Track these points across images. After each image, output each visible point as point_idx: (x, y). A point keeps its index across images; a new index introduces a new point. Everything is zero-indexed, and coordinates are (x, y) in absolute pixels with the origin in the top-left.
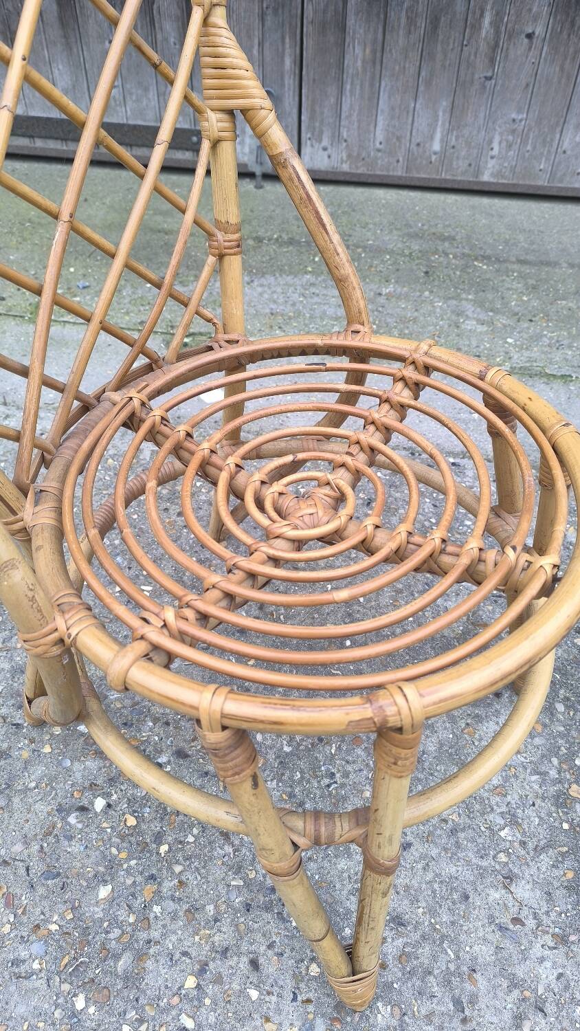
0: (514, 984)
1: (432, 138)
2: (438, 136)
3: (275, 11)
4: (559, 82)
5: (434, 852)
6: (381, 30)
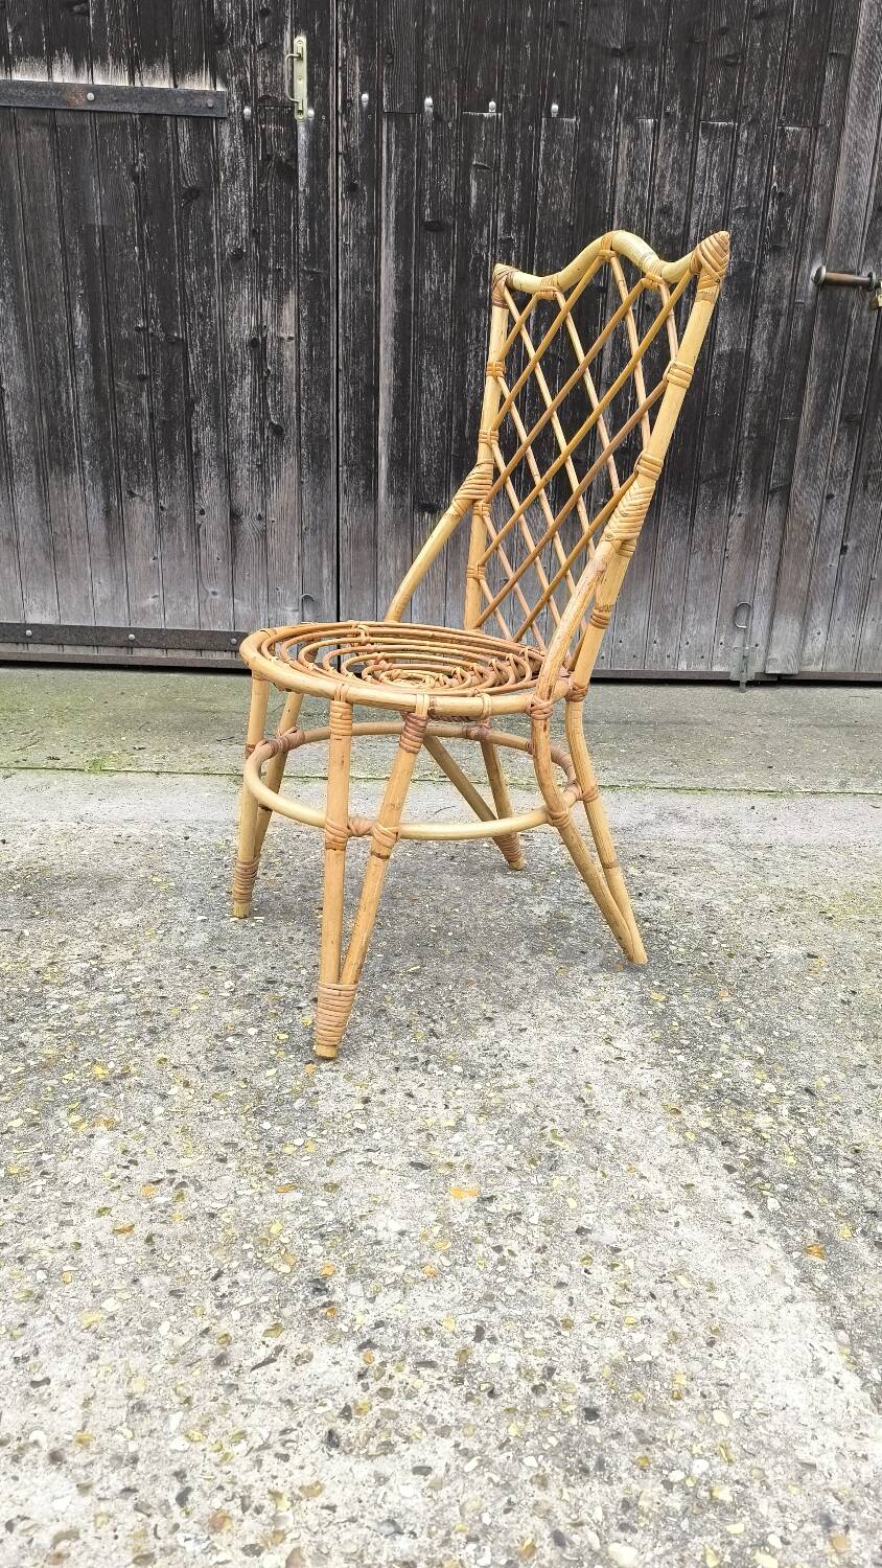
0: (621, 1087)
3: (314, 532)
5: (546, 1031)
6: (409, 546)
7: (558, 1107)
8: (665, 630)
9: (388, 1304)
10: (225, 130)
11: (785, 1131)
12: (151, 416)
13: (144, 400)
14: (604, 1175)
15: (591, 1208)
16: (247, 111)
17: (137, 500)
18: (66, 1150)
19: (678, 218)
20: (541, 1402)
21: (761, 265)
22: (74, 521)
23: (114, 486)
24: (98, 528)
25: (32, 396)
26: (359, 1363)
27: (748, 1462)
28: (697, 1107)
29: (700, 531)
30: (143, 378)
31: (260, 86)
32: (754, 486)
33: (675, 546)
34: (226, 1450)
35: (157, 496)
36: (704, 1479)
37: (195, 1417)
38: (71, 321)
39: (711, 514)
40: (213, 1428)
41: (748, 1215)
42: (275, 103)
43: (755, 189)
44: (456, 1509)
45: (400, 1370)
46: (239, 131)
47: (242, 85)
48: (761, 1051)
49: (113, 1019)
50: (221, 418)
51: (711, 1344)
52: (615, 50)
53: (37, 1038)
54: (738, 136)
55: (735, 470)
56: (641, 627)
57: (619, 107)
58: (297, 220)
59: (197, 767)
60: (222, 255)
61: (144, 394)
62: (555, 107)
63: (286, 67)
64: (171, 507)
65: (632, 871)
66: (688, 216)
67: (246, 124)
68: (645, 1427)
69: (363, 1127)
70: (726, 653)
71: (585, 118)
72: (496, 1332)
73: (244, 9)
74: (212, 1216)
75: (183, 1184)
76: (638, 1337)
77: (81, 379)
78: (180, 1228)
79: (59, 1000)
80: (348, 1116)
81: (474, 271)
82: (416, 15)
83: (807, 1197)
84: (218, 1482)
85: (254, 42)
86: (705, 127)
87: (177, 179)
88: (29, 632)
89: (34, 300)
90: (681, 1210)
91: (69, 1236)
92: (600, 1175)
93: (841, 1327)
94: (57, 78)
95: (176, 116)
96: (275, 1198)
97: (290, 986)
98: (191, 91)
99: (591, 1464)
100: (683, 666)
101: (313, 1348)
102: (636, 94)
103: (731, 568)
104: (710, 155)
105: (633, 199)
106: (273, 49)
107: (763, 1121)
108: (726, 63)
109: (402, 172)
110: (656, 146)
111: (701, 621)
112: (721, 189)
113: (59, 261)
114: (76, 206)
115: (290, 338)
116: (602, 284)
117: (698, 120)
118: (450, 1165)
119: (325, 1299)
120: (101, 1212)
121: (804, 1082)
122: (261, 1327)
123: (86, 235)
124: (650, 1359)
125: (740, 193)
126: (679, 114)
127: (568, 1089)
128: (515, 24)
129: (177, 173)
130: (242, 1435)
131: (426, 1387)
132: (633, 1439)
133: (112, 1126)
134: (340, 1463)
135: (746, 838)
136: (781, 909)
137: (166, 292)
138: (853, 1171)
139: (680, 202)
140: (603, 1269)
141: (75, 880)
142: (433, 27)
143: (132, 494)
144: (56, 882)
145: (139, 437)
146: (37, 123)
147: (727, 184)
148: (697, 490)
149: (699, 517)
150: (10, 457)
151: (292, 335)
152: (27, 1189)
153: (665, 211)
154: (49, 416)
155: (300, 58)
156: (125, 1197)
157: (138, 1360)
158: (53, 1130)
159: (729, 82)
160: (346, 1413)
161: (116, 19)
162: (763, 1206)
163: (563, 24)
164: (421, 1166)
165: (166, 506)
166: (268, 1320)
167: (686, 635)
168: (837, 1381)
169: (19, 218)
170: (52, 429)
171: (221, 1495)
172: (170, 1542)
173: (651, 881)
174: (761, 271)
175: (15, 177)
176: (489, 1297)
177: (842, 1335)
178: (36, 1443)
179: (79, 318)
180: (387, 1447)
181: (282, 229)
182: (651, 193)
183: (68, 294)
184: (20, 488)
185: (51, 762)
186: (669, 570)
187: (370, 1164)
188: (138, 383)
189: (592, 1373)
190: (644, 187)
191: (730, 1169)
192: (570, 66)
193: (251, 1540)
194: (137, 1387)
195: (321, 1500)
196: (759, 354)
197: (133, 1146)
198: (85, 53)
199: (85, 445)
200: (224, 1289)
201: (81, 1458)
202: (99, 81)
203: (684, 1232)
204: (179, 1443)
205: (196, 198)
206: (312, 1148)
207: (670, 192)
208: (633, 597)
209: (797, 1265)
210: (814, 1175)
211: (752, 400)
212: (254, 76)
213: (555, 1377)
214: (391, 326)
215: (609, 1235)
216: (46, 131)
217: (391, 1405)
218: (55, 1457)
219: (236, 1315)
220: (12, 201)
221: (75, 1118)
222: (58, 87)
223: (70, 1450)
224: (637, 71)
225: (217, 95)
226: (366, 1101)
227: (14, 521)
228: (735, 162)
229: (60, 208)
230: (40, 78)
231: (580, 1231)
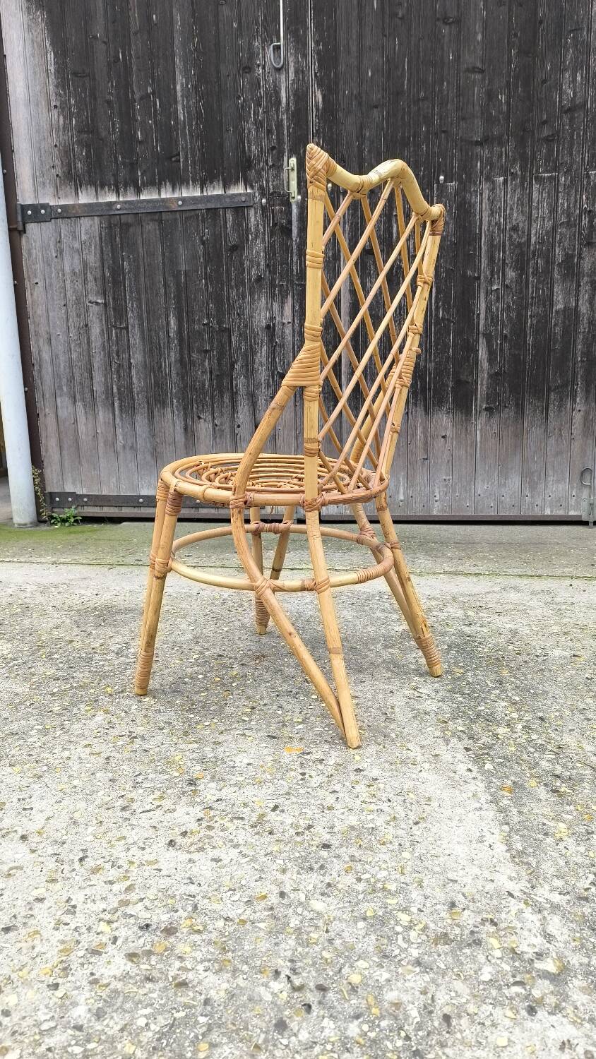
0: (414, 710)
1: (398, 493)
2: (402, 491)
4: (467, 459)
7: (369, 716)
8: (533, 487)
9: (227, 792)
10: (252, 212)
11: (515, 736)
12: (211, 372)
13: (207, 363)
14: (384, 747)
15: (369, 760)
16: (264, 201)
17: (202, 421)
18: (79, 720)
19: (523, 232)
20: (299, 839)
21: (580, 254)
22: (167, 435)
23: (190, 414)
24: (180, 437)
25: (146, 365)
26: (201, 815)
27: (413, 875)
28: (460, 721)
29: (553, 422)
30: (206, 351)
31: (271, 187)
32: (588, 392)
33: (536, 433)
34: (112, 843)
35: (214, 418)
36: (383, 879)
37: (102, 829)
38: (168, 323)
39: (560, 411)
40: (110, 834)
41: (470, 770)
42: (279, 195)
43: (572, 210)
44: (229, 878)
45: (222, 819)
46: (259, 212)
47: (261, 188)
48: (517, 699)
49: (126, 669)
50: (250, 371)
51: (416, 823)
52: (477, 142)
53: (82, 675)
54: (558, 181)
55: (574, 383)
56: (517, 487)
57: (481, 173)
58: (292, 257)
59: (218, 563)
60: (250, 280)
61: (207, 361)
62: (442, 178)
63: (285, 175)
64: (221, 424)
65: (470, 613)
66: (529, 231)
67: (263, 208)
68: (356, 854)
69: (247, 719)
70: (578, 503)
71: (461, 182)
72: (285, 808)
73: (262, 148)
74: (146, 751)
75: (135, 737)
76: (370, 817)
77: (172, 354)
78: (126, 755)
79: (100, 660)
80: (240, 714)
81: (397, 275)
82: (357, 138)
83: (515, 766)
84: (103, 855)
85: (267, 164)
86: (537, 178)
87: (225, 241)
88: (141, 500)
89: (148, 313)
90: (427, 766)
91: (66, 754)
92: (381, 747)
93: (508, 824)
94: (163, 196)
95: (225, 208)
96: (183, 746)
97: (230, 658)
98: (233, 194)
99: (316, 867)
100: (548, 512)
101: (178, 807)
102: (492, 165)
103: (576, 445)
104: (540, 193)
105: (493, 223)
106: (278, 166)
107: (502, 731)
108: (548, 140)
109: (352, 224)
110: (506, 193)
111: (558, 481)
112: (550, 212)
113: (162, 291)
114: (173, 261)
115: (289, 323)
116: (476, 275)
117: (531, 174)
118: (291, 738)
119: (193, 788)
120: (86, 746)
121: (540, 714)
122: (153, 797)
123: (177, 276)
124: (374, 826)
125: (563, 213)
126: (519, 173)
127: (379, 709)
128: (416, 135)
129: (225, 238)
130: (124, 838)
131: (235, 827)
132: (347, 859)
133: (107, 712)
134: (172, 853)
135: (558, 600)
136: (565, 633)
137: (219, 301)
138: (554, 757)
139: (524, 222)
140: (363, 787)
141: (127, 611)
142: (367, 143)
143: (199, 418)
144: (119, 612)
145: (204, 385)
146: (152, 220)
147: (553, 210)
148: (548, 396)
149: (551, 414)
150: (134, 400)
151: (290, 321)
152: (52, 734)
153: (515, 229)
154: (155, 376)
155: (293, 169)
156: (102, 741)
157: (82, 805)
158: (75, 711)
159: (550, 151)
160: (184, 834)
161: (194, 162)
162: (482, 768)
163: (444, 132)
164: (274, 738)
165: (218, 424)
166: (158, 794)
167: (548, 491)
168: (490, 846)
169: (142, 270)
170: (157, 384)
171: (103, 860)
172: (68, 875)
173: (480, 618)
174: (580, 258)
175: (141, 250)
176: (288, 794)
177: (506, 828)
178: (16, 831)
179: (173, 321)
180: (201, 849)
181: (284, 262)
182: (505, 219)
183: (166, 309)
184: (138, 418)
185: (136, 562)
186: (533, 449)
187: (244, 735)
188: (203, 354)
189: (335, 830)
190: (500, 216)
191: (467, 749)
192: (449, 154)
193: (111, 878)
194: (77, 815)
195: (156, 867)
196: (584, 308)
197: (114, 719)
198: (177, 180)
199: (174, 391)
200: (139, 780)
201: (37, 839)
202: (185, 195)
203: (424, 774)
204: (90, 838)
205: (236, 250)
206: (213, 727)
207: (517, 217)
208: (509, 467)
209: (492, 795)
210: (525, 757)
211: (581, 337)
212: (268, 182)
213: (312, 830)
214: (348, 310)
215: (375, 772)
216: (157, 223)
217: (211, 833)
218: (24, 838)
219: (141, 791)
220: (138, 262)
221: (87, 708)
222: (163, 200)
223: (32, 836)
224: (491, 152)
225: (247, 195)
226: (253, 708)
227: (135, 436)
228: (557, 196)
229: (163, 263)
230: (155, 196)
231: (358, 770)
